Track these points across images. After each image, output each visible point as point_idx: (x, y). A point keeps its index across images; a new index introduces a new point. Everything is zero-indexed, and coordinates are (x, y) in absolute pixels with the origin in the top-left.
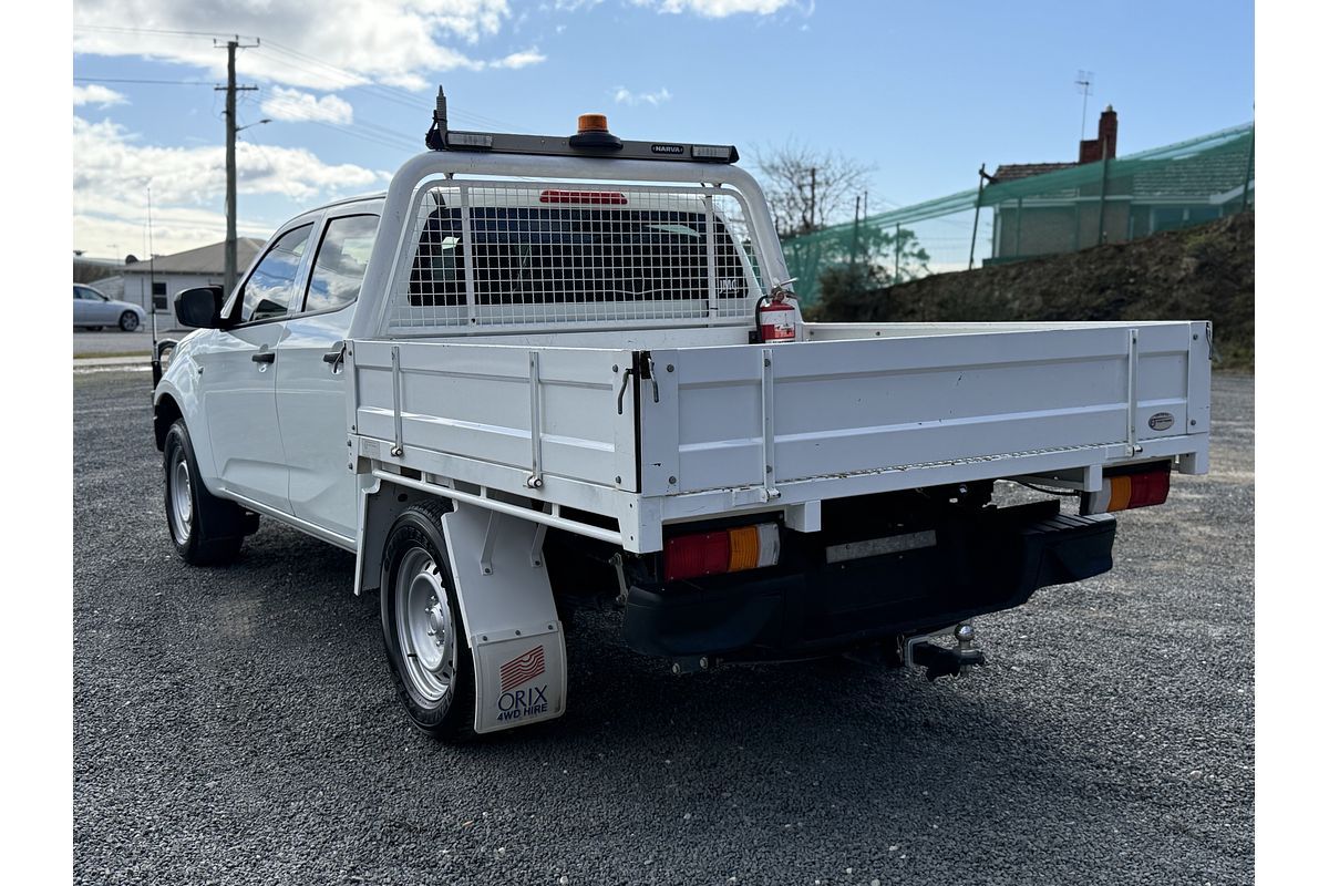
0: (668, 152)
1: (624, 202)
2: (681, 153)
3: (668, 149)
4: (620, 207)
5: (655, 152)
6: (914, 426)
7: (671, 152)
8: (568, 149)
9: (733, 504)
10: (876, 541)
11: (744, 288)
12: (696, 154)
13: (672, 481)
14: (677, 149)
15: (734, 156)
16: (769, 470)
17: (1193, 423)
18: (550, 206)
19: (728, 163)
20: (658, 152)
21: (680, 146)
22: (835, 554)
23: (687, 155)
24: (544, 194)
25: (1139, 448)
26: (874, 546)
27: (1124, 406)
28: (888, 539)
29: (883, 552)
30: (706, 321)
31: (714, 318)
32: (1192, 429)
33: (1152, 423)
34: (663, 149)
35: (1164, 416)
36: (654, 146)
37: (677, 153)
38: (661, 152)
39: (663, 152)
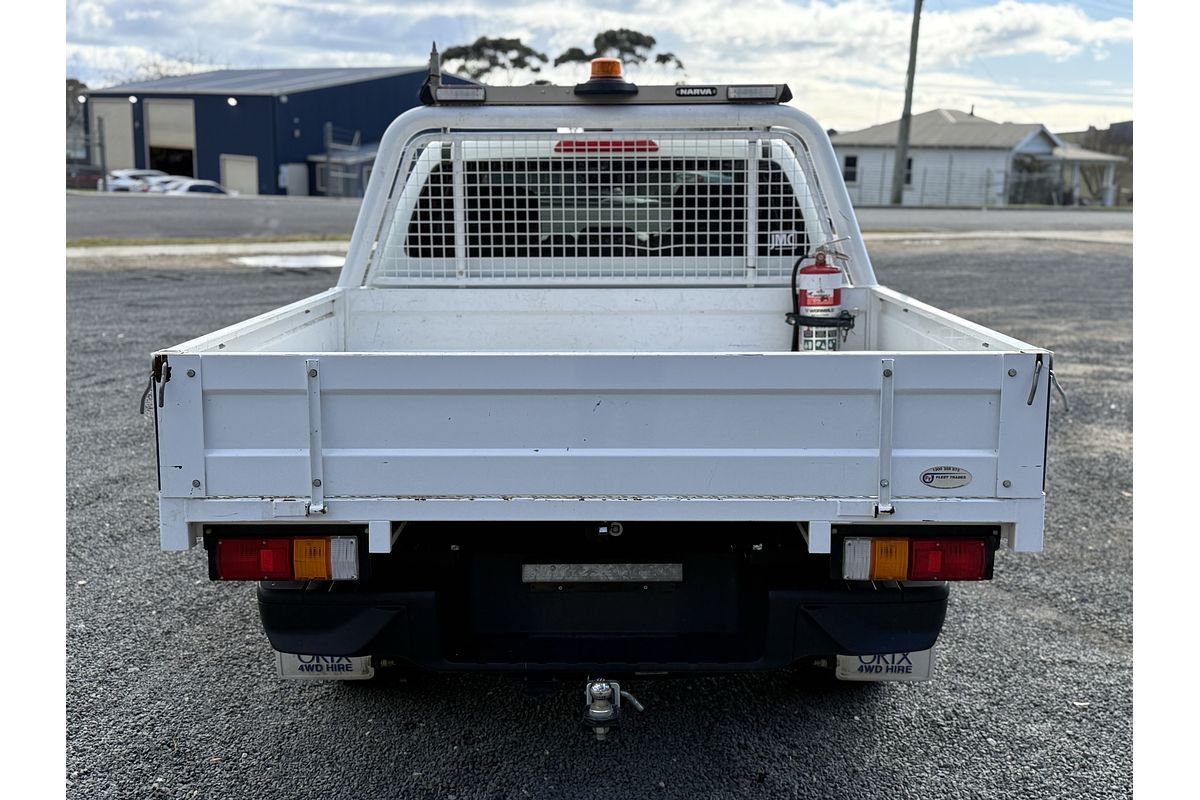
0: (697, 95)
1: (654, 150)
2: (713, 95)
3: (697, 92)
5: (679, 95)
6: (528, 452)
8: (573, 98)
9: (274, 514)
10: (593, 566)
11: (805, 245)
12: (732, 96)
13: (197, 484)
14: (709, 91)
15: (785, 94)
16: (316, 483)
17: (1006, 485)
19: (778, 104)
20: (684, 95)
21: (712, 88)
22: (534, 573)
23: (721, 97)
24: (559, 145)
25: (889, 508)
26: (590, 571)
27: (875, 453)
28: (611, 566)
29: (602, 579)
30: (739, 281)
31: (751, 278)
32: (1003, 492)
33: (927, 478)
34: (690, 92)
35: (951, 471)
36: (679, 89)
37: (709, 95)
38: (687, 95)
39: (690, 95)
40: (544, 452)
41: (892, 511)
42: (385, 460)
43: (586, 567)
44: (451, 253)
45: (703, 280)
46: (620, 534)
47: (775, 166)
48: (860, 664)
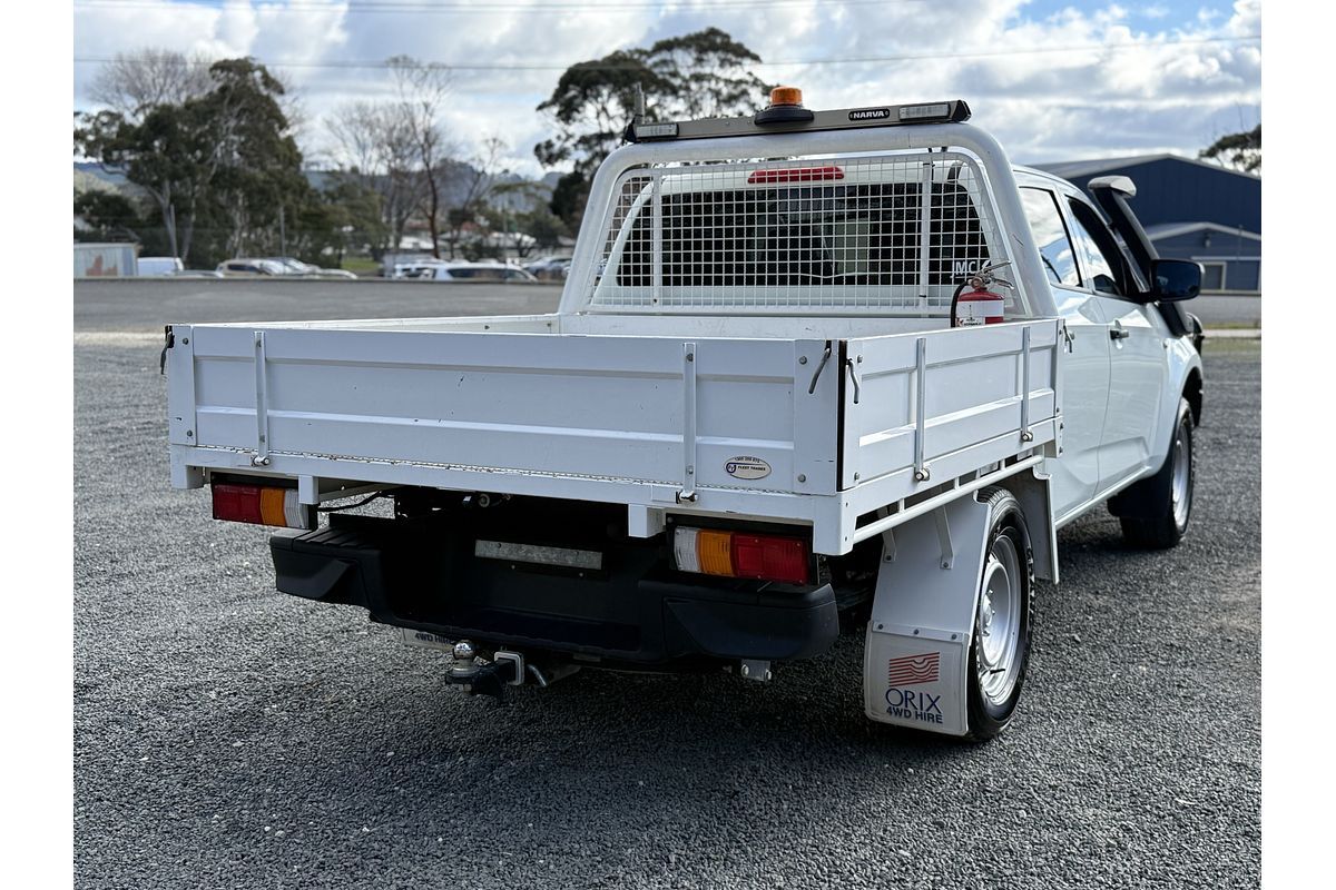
0: (869, 118)
1: (840, 176)
2: (886, 117)
3: (870, 114)
4: (834, 183)
5: (852, 119)
6: (410, 422)
7: (873, 118)
8: (756, 129)
12: (903, 117)
13: (190, 434)
14: (881, 113)
15: (960, 112)
16: (262, 440)
17: (802, 479)
18: (756, 186)
20: (857, 119)
21: (885, 110)
22: (486, 549)
23: (892, 118)
24: (753, 175)
25: (688, 495)
26: (527, 552)
27: (680, 439)
28: (544, 548)
29: (536, 560)
30: (909, 310)
31: (923, 309)
32: (799, 488)
33: (731, 468)
34: (863, 115)
35: (751, 462)
36: (852, 113)
37: (881, 117)
38: (860, 119)
39: (863, 118)
40: (422, 422)
41: (691, 498)
42: (310, 422)
43: (525, 547)
44: (647, 282)
45: (874, 310)
46: (487, 505)
47: (961, 188)
48: (888, 705)
